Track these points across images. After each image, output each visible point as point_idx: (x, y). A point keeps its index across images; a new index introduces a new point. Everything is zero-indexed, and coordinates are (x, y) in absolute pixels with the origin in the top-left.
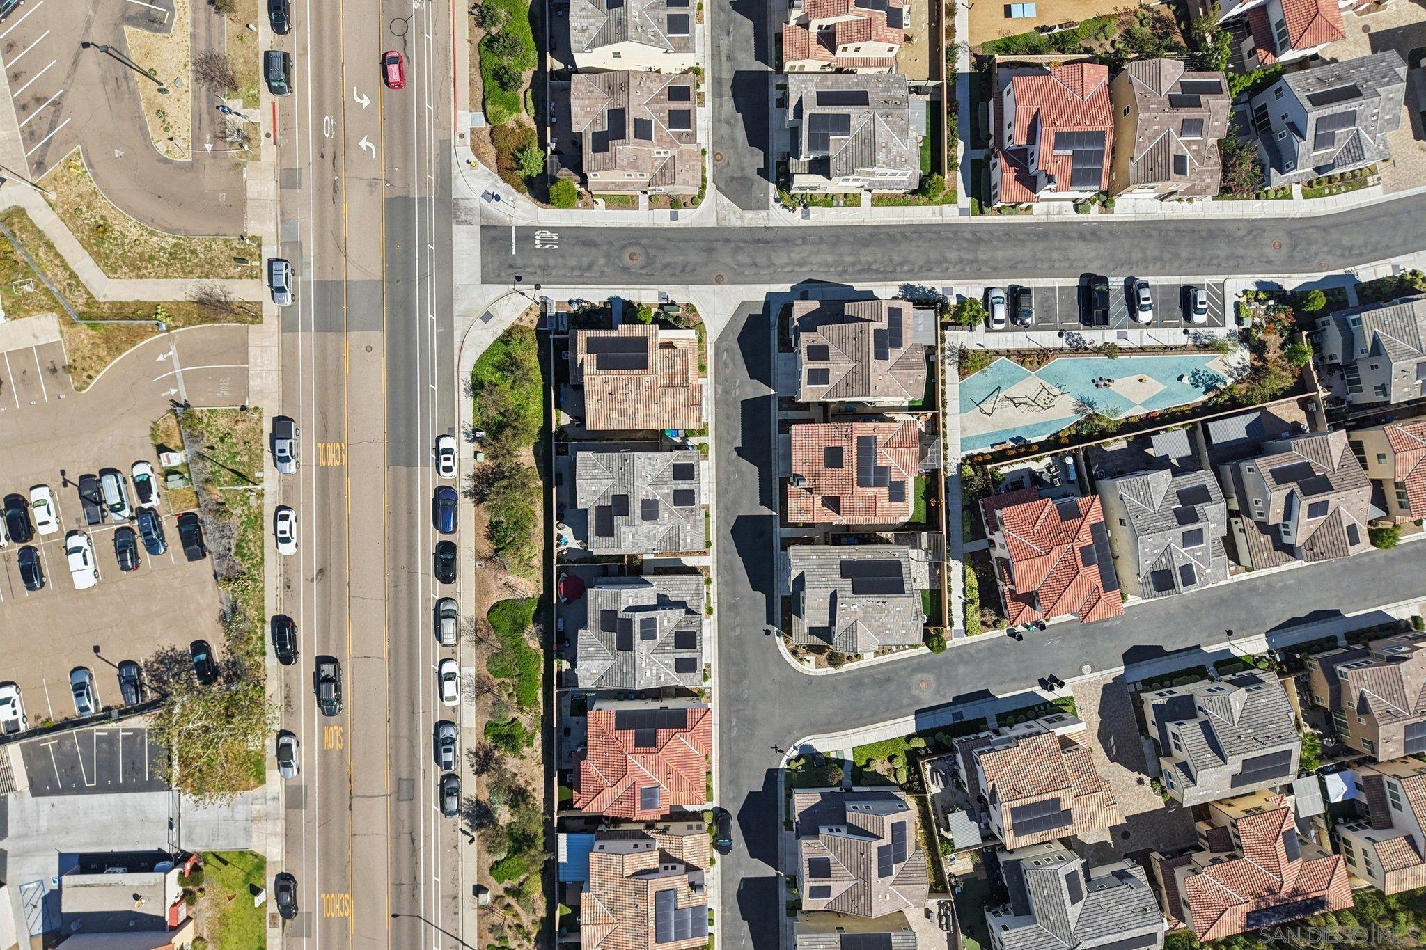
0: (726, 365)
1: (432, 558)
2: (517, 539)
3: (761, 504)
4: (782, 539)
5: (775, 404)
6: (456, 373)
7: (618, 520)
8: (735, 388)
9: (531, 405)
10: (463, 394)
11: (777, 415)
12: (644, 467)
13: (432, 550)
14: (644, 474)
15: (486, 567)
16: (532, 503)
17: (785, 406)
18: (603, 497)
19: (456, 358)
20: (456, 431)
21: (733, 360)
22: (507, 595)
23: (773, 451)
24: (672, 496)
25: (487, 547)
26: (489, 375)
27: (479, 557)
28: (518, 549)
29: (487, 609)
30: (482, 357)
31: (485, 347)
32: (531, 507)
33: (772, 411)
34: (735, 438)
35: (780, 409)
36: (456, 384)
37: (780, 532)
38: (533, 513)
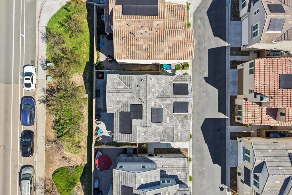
0: (199, 27)
1: (19, 140)
2: (71, 130)
3: (219, 111)
4: (231, 133)
5: (228, 52)
6: (37, 28)
7: (135, 122)
8: (205, 41)
9: (82, 48)
10: (41, 40)
11: (229, 58)
12: (153, 85)
13: (19, 135)
14: (153, 90)
15: (52, 147)
16: (81, 107)
17: (235, 52)
18: (124, 105)
19: (37, 18)
20: (36, 63)
21: (204, 24)
22: (64, 164)
23: (227, 79)
24: (172, 106)
25: (52, 134)
26: (56, 29)
27: (48, 140)
28: (71, 136)
29: (52, 172)
30: (53, 17)
31: (55, 11)
32: (81, 110)
33: (227, 56)
34: (204, 71)
35: (232, 54)
36: (37, 34)
37: (230, 129)
38: (81, 114)
